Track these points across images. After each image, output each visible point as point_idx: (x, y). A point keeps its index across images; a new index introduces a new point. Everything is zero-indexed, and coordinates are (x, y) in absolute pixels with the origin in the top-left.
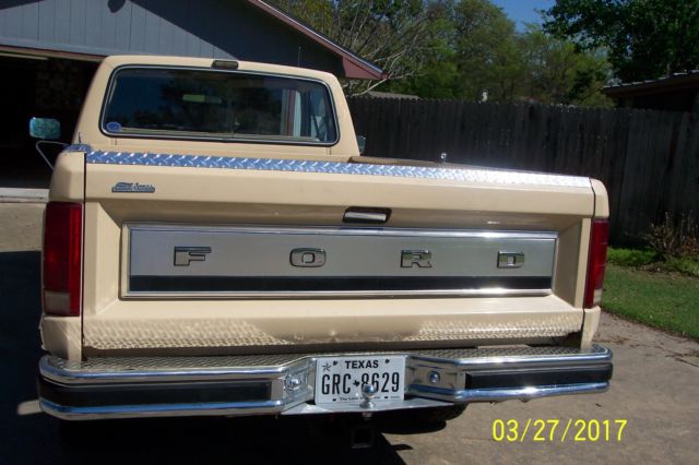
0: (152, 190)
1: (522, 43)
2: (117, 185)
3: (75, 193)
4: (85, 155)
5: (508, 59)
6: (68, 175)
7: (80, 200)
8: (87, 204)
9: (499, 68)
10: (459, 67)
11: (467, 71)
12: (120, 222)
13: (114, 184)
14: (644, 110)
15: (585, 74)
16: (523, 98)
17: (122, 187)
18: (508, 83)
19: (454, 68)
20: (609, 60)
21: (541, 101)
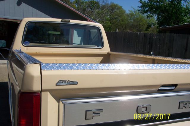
0: (76, 83)
1: (128, 16)
2: (58, 82)
3: (36, 87)
4: (40, 65)
5: (124, 20)
6: (32, 78)
7: (39, 91)
8: (42, 93)
9: (122, 23)
10: (111, 22)
11: (113, 23)
12: (58, 100)
13: (57, 82)
14: (178, 34)
15: (150, 24)
16: (128, 31)
17: (61, 82)
18: (124, 26)
19: (109, 23)
20: (157, 20)
21: (133, 31)
